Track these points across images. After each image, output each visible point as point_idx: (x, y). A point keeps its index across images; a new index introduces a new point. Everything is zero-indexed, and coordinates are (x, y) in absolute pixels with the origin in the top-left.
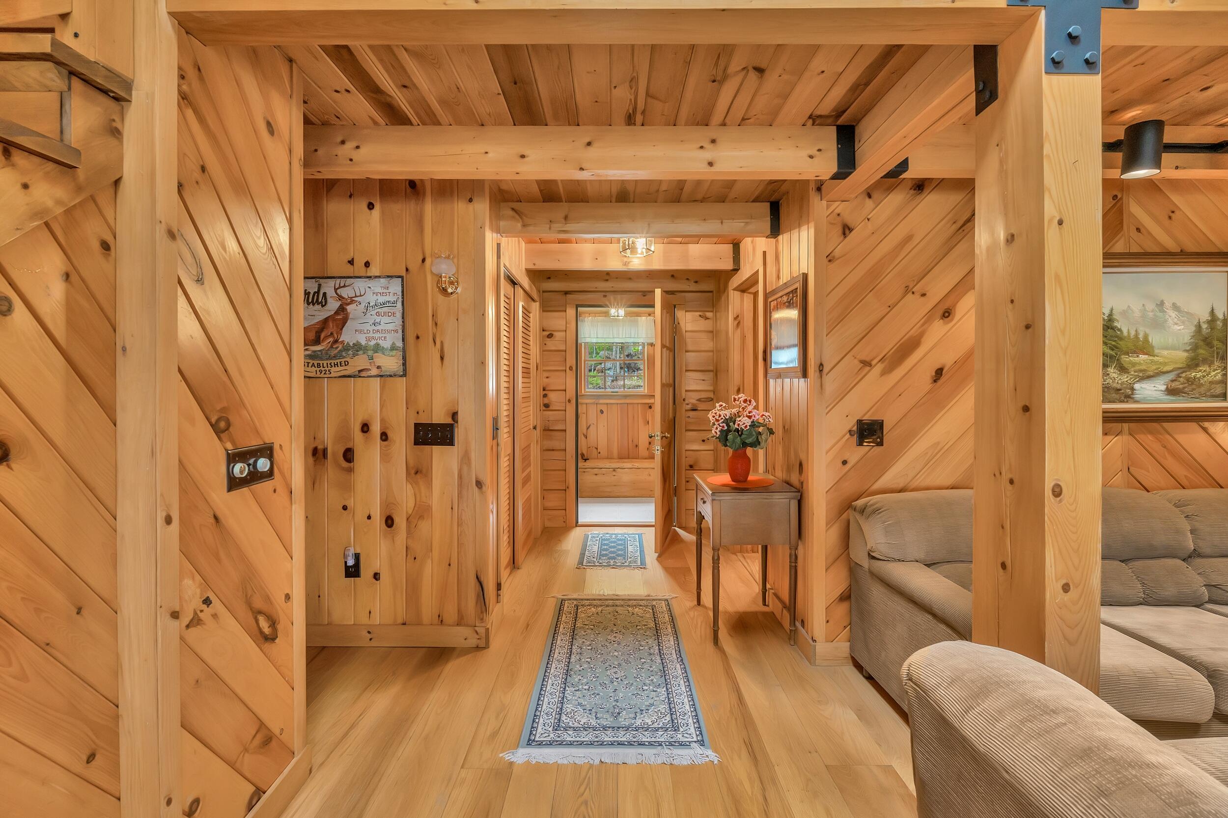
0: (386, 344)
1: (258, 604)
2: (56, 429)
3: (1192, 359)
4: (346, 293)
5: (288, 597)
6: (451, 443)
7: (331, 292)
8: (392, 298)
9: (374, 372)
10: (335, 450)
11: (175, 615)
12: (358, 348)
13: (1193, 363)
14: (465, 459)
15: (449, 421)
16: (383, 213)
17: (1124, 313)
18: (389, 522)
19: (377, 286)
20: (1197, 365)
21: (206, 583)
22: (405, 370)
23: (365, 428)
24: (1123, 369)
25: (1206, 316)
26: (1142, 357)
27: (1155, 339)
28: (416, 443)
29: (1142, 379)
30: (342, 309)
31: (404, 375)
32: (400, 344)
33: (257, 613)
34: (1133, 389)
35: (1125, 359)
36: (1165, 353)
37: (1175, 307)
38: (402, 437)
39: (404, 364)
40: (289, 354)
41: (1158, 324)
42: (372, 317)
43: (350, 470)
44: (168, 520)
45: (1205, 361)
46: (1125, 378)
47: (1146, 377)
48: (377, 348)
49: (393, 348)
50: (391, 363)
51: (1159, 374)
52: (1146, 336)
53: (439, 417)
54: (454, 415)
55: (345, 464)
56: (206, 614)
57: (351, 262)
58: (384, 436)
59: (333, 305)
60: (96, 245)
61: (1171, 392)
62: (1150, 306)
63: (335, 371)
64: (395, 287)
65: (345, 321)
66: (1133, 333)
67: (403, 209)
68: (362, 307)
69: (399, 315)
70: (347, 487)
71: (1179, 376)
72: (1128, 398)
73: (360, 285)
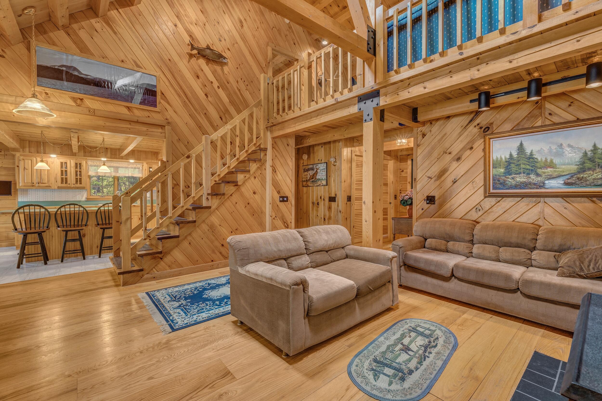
0: (324, 178)
1: (285, 221)
2: (260, 191)
3: (581, 169)
4: (317, 167)
5: (291, 222)
6: (335, 202)
7: (315, 167)
8: (324, 168)
9: (322, 185)
10: (316, 202)
11: (271, 216)
12: (319, 179)
13: (583, 170)
14: (338, 206)
15: (335, 196)
16: (324, 148)
17: (539, 152)
18: (324, 219)
19: (322, 165)
20: (584, 171)
21: (276, 214)
22: (327, 184)
23: (321, 198)
24: (538, 175)
25: (591, 148)
26: (549, 169)
27: (556, 161)
28: (329, 201)
29: (549, 179)
30: (317, 171)
31: (327, 185)
32: (326, 178)
33: (285, 222)
34: (544, 183)
35: (539, 171)
36: (564, 167)
37: (569, 146)
38: (327, 200)
39: (327, 183)
40: (292, 182)
41: (560, 154)
42: (321, 172)
43: (318, 207)
44: (270, 204)
45: (589, 169)
46: (539, 179)
47: (551, 178)
48: (322, 179)
49: (325, 179)
50: (324, 182)
51: (559, 176)
52: (552, 161)
53: (333, 195)
54: (336, 195)
55: (317, 206)
56: (276, 218)
57: (319, 160)
58: (324, 200)
59: (315, 170)
60: (264, 169)
61: (566, 184)
62: (554, 147)
63: (316, 185)
64: (325, 165)
65: (317, 173)
66: (544, 159)
67: (327, 146)
68: (320, 170)
69: (326, 171)
70: (317, 211)
71: (572, 177)
72: (541, 187)
73: (319, 165)
